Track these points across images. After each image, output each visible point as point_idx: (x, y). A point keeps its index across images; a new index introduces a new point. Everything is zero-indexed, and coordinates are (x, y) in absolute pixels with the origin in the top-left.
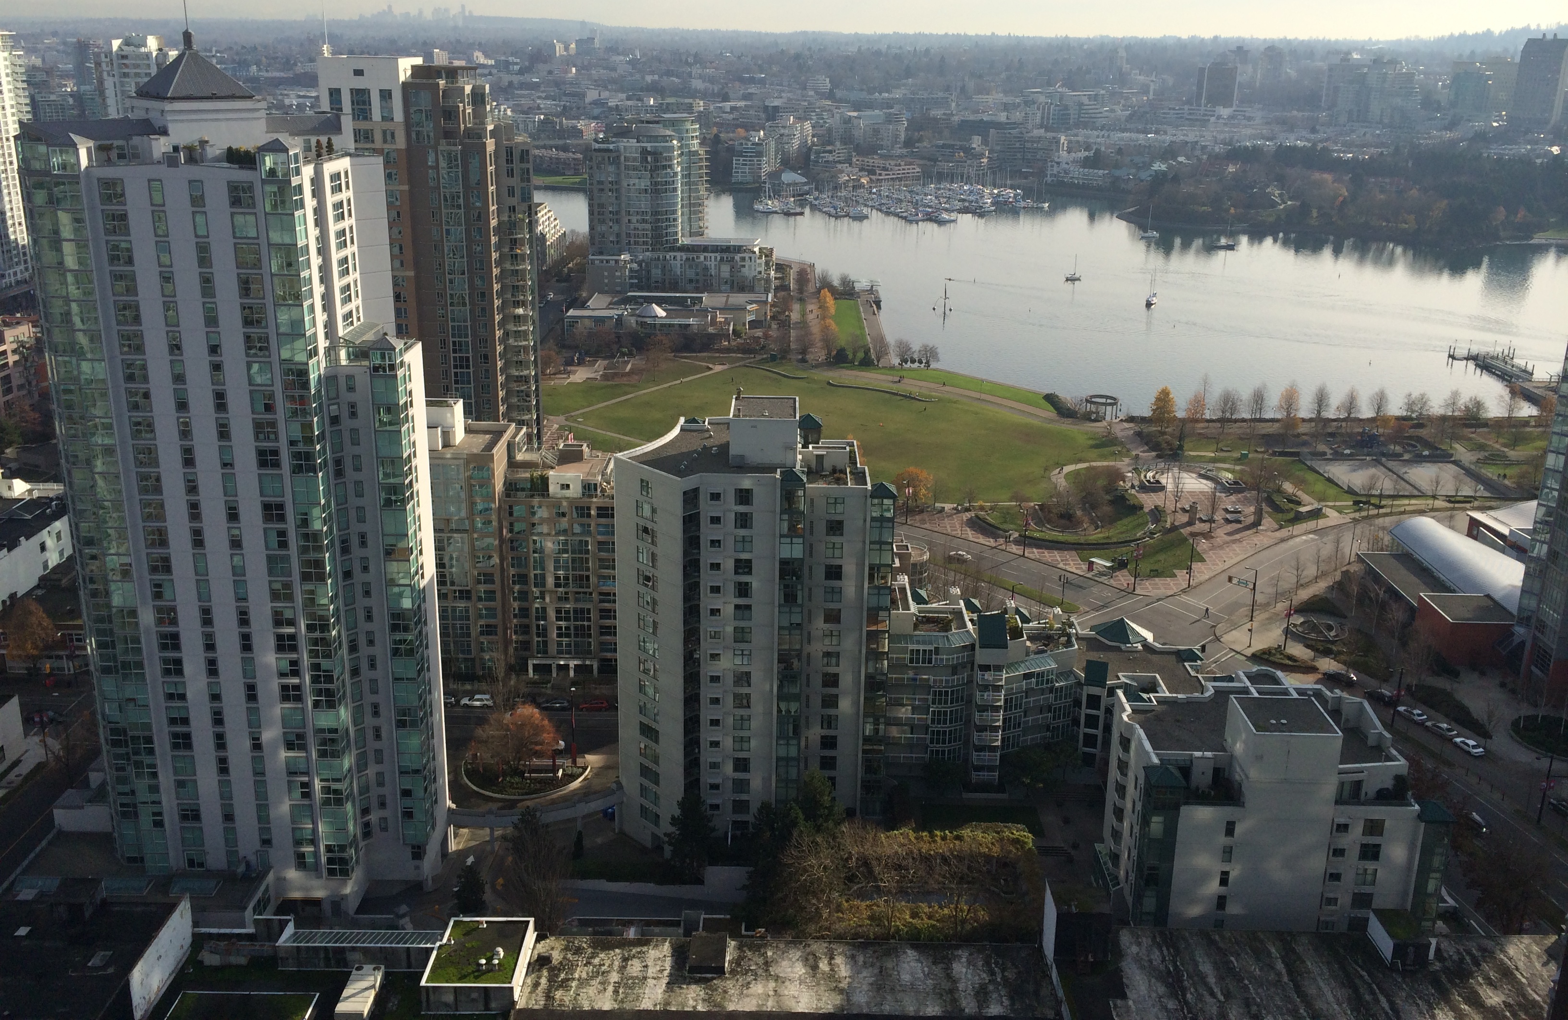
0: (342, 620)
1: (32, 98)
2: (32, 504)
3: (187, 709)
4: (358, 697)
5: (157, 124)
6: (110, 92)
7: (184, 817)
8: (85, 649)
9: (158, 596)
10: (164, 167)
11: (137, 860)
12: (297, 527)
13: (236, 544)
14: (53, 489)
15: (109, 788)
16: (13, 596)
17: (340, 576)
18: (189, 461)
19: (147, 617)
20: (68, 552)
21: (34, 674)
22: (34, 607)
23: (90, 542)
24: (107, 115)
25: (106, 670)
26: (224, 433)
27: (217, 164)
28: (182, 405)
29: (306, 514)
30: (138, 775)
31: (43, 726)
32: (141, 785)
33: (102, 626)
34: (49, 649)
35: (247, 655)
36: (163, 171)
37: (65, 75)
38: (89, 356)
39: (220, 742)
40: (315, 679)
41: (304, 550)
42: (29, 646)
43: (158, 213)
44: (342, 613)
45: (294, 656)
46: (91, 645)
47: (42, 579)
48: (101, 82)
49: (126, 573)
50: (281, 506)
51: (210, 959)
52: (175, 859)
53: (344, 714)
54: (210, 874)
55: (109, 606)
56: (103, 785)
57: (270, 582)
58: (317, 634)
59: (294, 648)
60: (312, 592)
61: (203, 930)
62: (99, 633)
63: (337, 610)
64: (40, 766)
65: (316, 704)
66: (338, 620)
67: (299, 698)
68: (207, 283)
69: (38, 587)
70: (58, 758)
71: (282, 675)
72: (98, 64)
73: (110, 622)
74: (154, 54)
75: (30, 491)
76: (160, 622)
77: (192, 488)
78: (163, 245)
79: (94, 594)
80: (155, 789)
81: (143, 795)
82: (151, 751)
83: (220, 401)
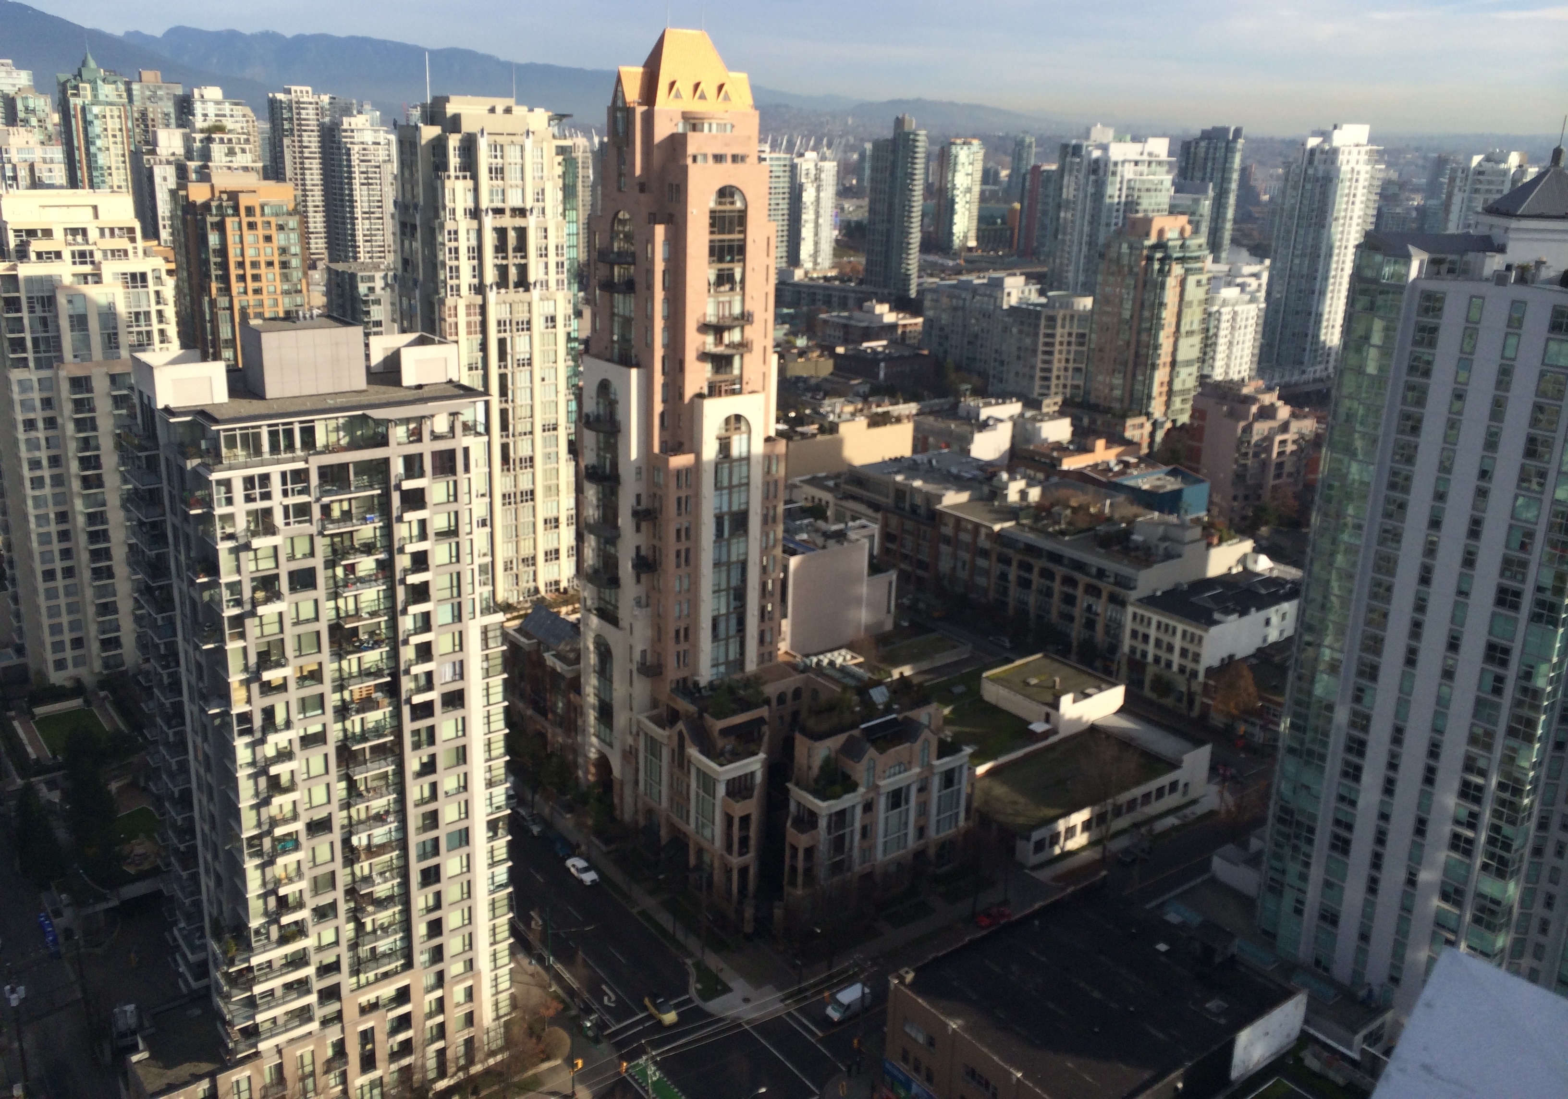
0: (1540, 790)
1: (1379, 209)
2: (1270, 581)
3: (1354, 816)
4: (1533, 878)
5: (1497, 241)
6: (1455, 208)
7: (1323, 917)
8: (1278, 725)
9: (1358, 699)
10: (1491, 285)
11: (1271, 936)
12: (1519, 678)
13: (1448, 674)
14: (1291, 573)
15: (1265, 858)
16: (1231, 657)
17: (1550, 745)
18: (1425, 579)
19: (1342, 716)
20: (1289, 632)
21: (1229, 729)
22: (1246, 672)
23: (1310, 629)
24: (1446, 229)
25: (1291, 751)
26: (1469, 560)
27: (1548, 287)
28: (1435, 524)
29: (1532, 667)
30: (1293, 858)
31: (1225, 779)
32: (1293, 868)
33: (1299, 709)
34: (1248, 713)
35: (1427, 788)
36: (1490, 290)
37: (1416, 190)
38: (1360, 457)
39: (1377, 862)
40: (1491, 841)
41: (1519, 704)
42: (1232, 704)
43: (1471, 331)
44: (1541, 784)
45: (1475, 808)
46: (1284, 725)
47: (1260, 650)
48: (1450, 196)
49: (1334, 668)
50: (1506, 651)
51: (1312, 1062)
52: (1304, 952)
53: (1512, 890)
54: (1332, 982)
55: (1310, 693)
56: (1259, 853)
57: (1473, 725)
58: (1507, 796)
59: (1477, 800)
60: (1514, 750)
61: (1312, 1031)
62: (1295, 715)
63: (1536, 779)
64: (1212, 813)
65: (1485, 867)
66: (1534, 790)
67: (1468, 853)
68: (1498, 408)
69: (1253, 656)
70: (1228, 811)
71: (1457, 822)
72: (1452, 180)
73: (1308, 708)
74: (1512, 171)
75: (1271, 569)
76: (1353, 724)
77: (1420, 606)
78: (1465, 362)
79: (1300, 678)
80: (1304, 878)
81: (1291, 878)
82: (1310, 842)
83: (1475, 529)
